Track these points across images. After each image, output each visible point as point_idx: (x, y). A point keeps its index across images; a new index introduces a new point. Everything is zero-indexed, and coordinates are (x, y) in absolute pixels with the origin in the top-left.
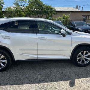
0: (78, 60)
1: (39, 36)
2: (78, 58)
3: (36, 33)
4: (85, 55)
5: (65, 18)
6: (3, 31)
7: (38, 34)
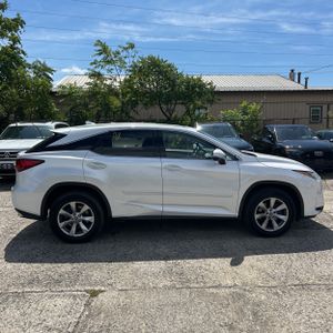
0: (258, 220)
1: (167, 162)
2: (257, 216)
3: (161, 156)
4: (275, 207)
5: (247, 114)
6: (90, 152)
7: (163, 159)
